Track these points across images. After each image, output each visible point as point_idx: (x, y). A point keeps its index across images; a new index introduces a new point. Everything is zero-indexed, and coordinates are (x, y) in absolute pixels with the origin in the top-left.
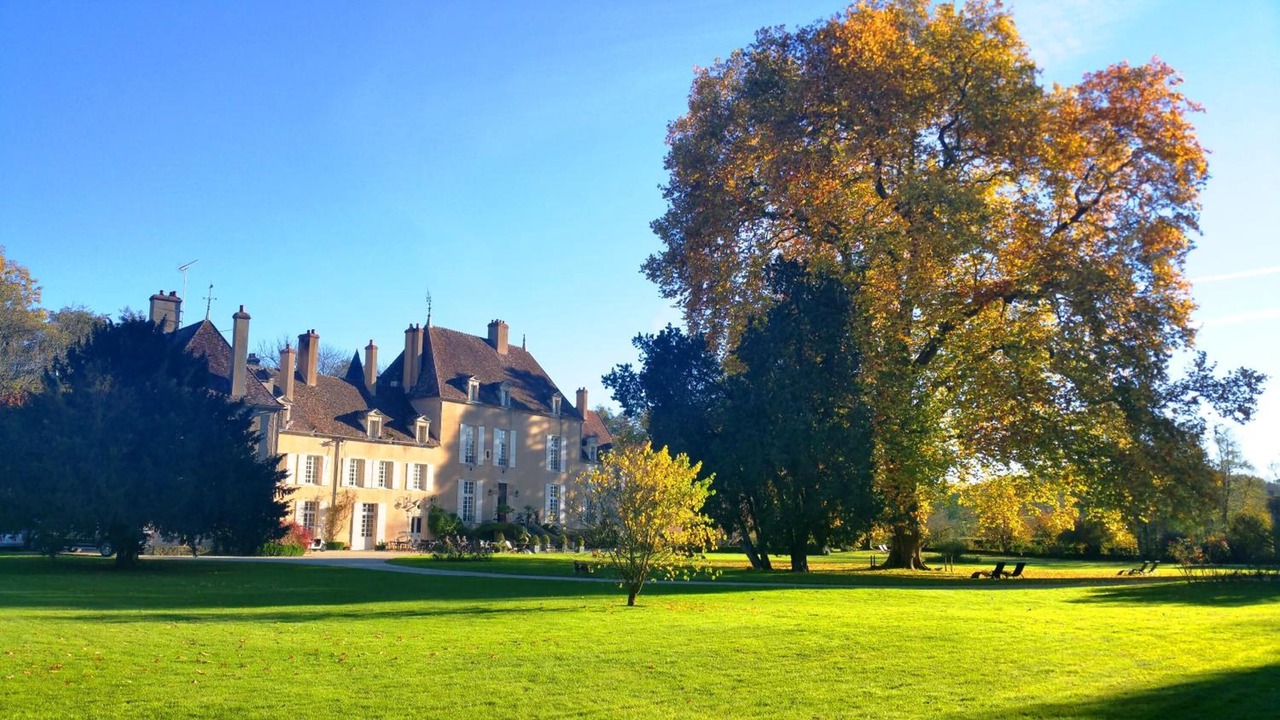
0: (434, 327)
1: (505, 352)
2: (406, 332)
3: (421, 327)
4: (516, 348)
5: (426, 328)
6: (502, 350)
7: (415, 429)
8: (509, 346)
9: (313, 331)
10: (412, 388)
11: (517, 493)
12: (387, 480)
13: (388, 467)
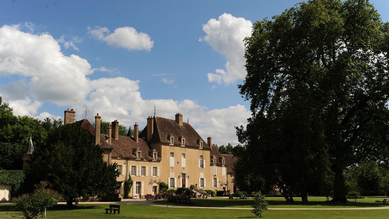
0: (157, 117)
1: (182, 125)
2: (147, 119)
3: (153, 117)
4: (185, 123)
5: (154, 117)
6: (181, 124)
7: (153, 154)
8: (183, 123)
9: (117, 120)
10: (150, 139)
11: (188, 177)
12: (144, 173)
13: (144, 168)
